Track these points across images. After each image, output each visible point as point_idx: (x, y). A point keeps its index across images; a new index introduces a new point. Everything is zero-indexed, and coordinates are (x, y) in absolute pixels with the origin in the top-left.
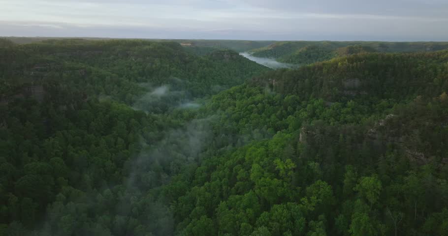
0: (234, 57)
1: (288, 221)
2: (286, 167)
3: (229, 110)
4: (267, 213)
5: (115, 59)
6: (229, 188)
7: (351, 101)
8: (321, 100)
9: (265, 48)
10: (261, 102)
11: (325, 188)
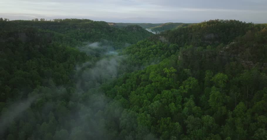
0: (139, 29)
1: (172, 98)
2: (170, 71)
3: (137, 53)
4: (159, 95)
5: (68, 30)
6: (137, 86)
7: (209, 46)
8: (191, 46)
9: (158, 27)
10: (155, 48)
11: (194, 81)
